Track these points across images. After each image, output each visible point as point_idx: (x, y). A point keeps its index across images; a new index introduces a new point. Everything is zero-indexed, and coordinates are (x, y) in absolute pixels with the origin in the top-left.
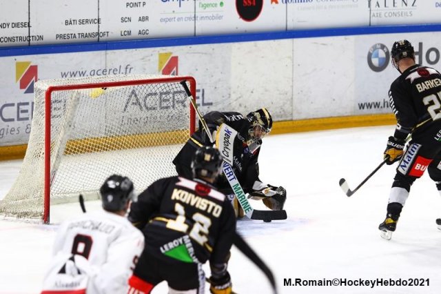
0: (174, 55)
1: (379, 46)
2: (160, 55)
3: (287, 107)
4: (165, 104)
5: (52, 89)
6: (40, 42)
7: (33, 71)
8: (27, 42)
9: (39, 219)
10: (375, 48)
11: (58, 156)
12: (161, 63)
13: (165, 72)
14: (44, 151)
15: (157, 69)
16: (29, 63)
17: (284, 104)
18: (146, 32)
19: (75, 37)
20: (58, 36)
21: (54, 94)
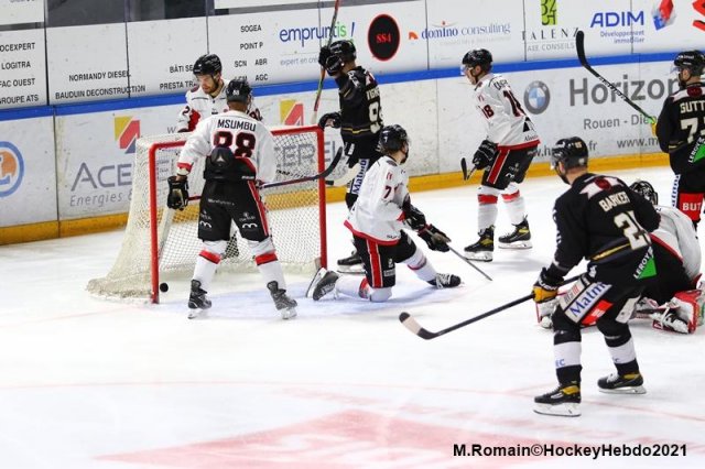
0: (298, 103)
1: (537, 84)
2: (282, 103)
3: (433, 159)
4: (288, 160)
5: (157, 146)
6: (142, 93)
7: (134, 128)
8: (126, 95)
9: (148, 299)
10: (532, 86)
11: (167, 225)
12: (283, 112)
13: (288, 123)
14: (149, 219)
15: (279, 119)
16: (129, 118)
17: (429, 155)
18: (263, 77)
19: (182, 86)
20: (162, 86)
21: (158, 153)
